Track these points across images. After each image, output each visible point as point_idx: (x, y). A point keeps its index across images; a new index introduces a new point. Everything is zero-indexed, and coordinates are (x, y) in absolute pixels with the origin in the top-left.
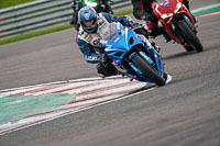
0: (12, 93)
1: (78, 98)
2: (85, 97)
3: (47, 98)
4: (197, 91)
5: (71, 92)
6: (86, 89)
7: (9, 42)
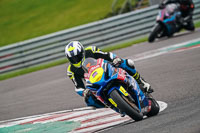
0: (23, 122)
1: (82, 125)
2: (89, 124)
3: (54, 125)
4: (191, 116)
5: (75, 120)
6: (89, 117)
7: (16, 75)
